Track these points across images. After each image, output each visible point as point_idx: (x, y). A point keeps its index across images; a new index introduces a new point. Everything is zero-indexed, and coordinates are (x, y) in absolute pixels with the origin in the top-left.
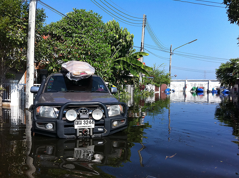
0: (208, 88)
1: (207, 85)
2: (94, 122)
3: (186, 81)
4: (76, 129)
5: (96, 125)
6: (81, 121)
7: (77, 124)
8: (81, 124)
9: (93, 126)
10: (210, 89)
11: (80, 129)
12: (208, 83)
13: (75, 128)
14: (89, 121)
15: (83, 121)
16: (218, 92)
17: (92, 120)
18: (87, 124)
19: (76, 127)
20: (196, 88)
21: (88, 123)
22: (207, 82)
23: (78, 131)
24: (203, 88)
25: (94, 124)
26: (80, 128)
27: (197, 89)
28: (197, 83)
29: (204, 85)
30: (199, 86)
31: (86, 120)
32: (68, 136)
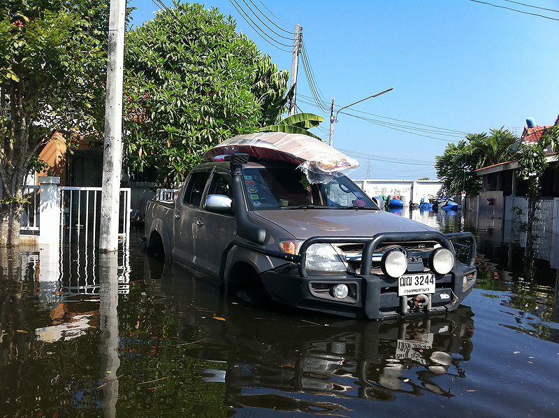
0: (412, 198)
1: (409, 192)
2: (434, 279)
3: (365, 183)
4: (401, 298)
5: (438, 286)
6: (410, 276)
7: (404, 285)
8: (410, 284)
9: (432, 288)
10: (417, 201)
11: (408, 296)
12: (412, 188)
13: (400, 295)
14: (425, 276)
15: (413, 277)
16: (434, 207)
17: (430, 276)
18: (421, 284)
19: (402, 291)
20: (385, 199)
21: (423, 282)
22: (410, 186)
23: (406, 300)
24: (401, 198)
25: (434, 283)
26: (409, 294)
27: (387, 201)
28: (389, 187)
29: (404, 192)
30: (392, 195)
31: (419, 276)
32: (384, 313)
